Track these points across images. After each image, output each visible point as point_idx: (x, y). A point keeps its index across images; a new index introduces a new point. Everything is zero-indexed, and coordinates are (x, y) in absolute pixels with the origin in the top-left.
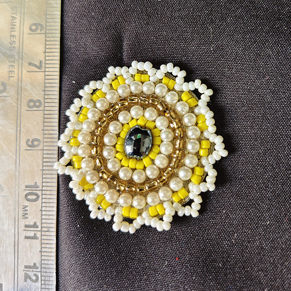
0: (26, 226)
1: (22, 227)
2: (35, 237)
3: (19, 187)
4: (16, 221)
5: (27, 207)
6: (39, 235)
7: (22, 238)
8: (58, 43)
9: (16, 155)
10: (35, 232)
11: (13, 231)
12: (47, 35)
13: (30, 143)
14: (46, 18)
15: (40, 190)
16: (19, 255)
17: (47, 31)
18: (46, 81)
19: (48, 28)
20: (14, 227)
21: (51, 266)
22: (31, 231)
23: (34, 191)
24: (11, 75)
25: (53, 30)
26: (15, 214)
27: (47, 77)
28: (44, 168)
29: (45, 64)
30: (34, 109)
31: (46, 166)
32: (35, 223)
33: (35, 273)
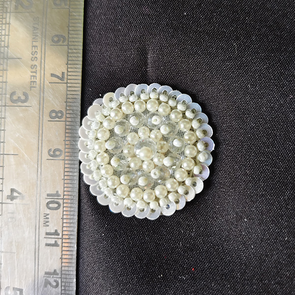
0: (47, 234)
1: (43, 235)
2: (56, 245)
3: (40, 196)
4: (37, 229)
5: (48, 215)
6: (59, 242)
7: (43, 245)
8: (81, 55)
9: (38, 165)
10: (56, 240)
11: (34, 238)
12: (70, 47)
13: (51, 153)
14: (69, 30)
15: (61, 199)
16: (40, 262)
17: (70, 43)
18: (68, 93)
19: (70, 40)
20: (34, 234)
21: (71, 273)
22: (51, 238)
23: (56, 200)
24: (32, 86)
25: (76, 42)
26: (36, 222)
27: (69, 89)
28: (66, 177)
29: (67, 75)
30: (56, 120)
31: (67, 176)
32: (56, 231)
33: (55, 279)
